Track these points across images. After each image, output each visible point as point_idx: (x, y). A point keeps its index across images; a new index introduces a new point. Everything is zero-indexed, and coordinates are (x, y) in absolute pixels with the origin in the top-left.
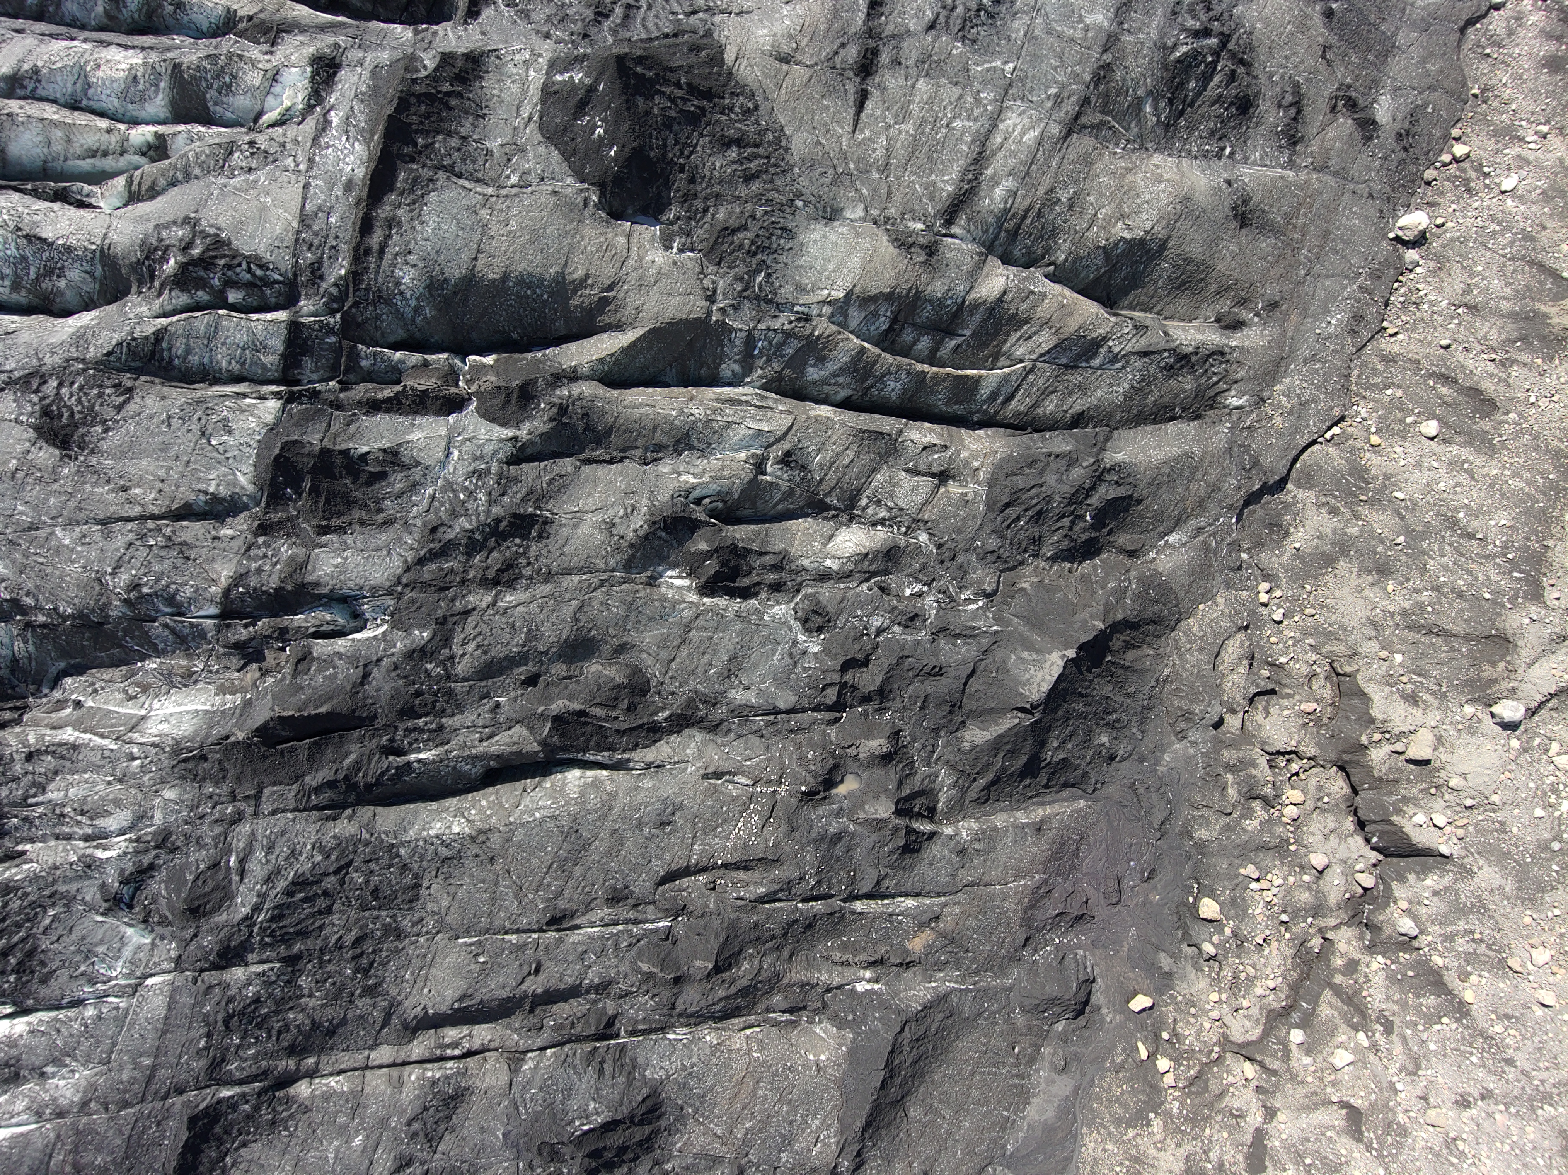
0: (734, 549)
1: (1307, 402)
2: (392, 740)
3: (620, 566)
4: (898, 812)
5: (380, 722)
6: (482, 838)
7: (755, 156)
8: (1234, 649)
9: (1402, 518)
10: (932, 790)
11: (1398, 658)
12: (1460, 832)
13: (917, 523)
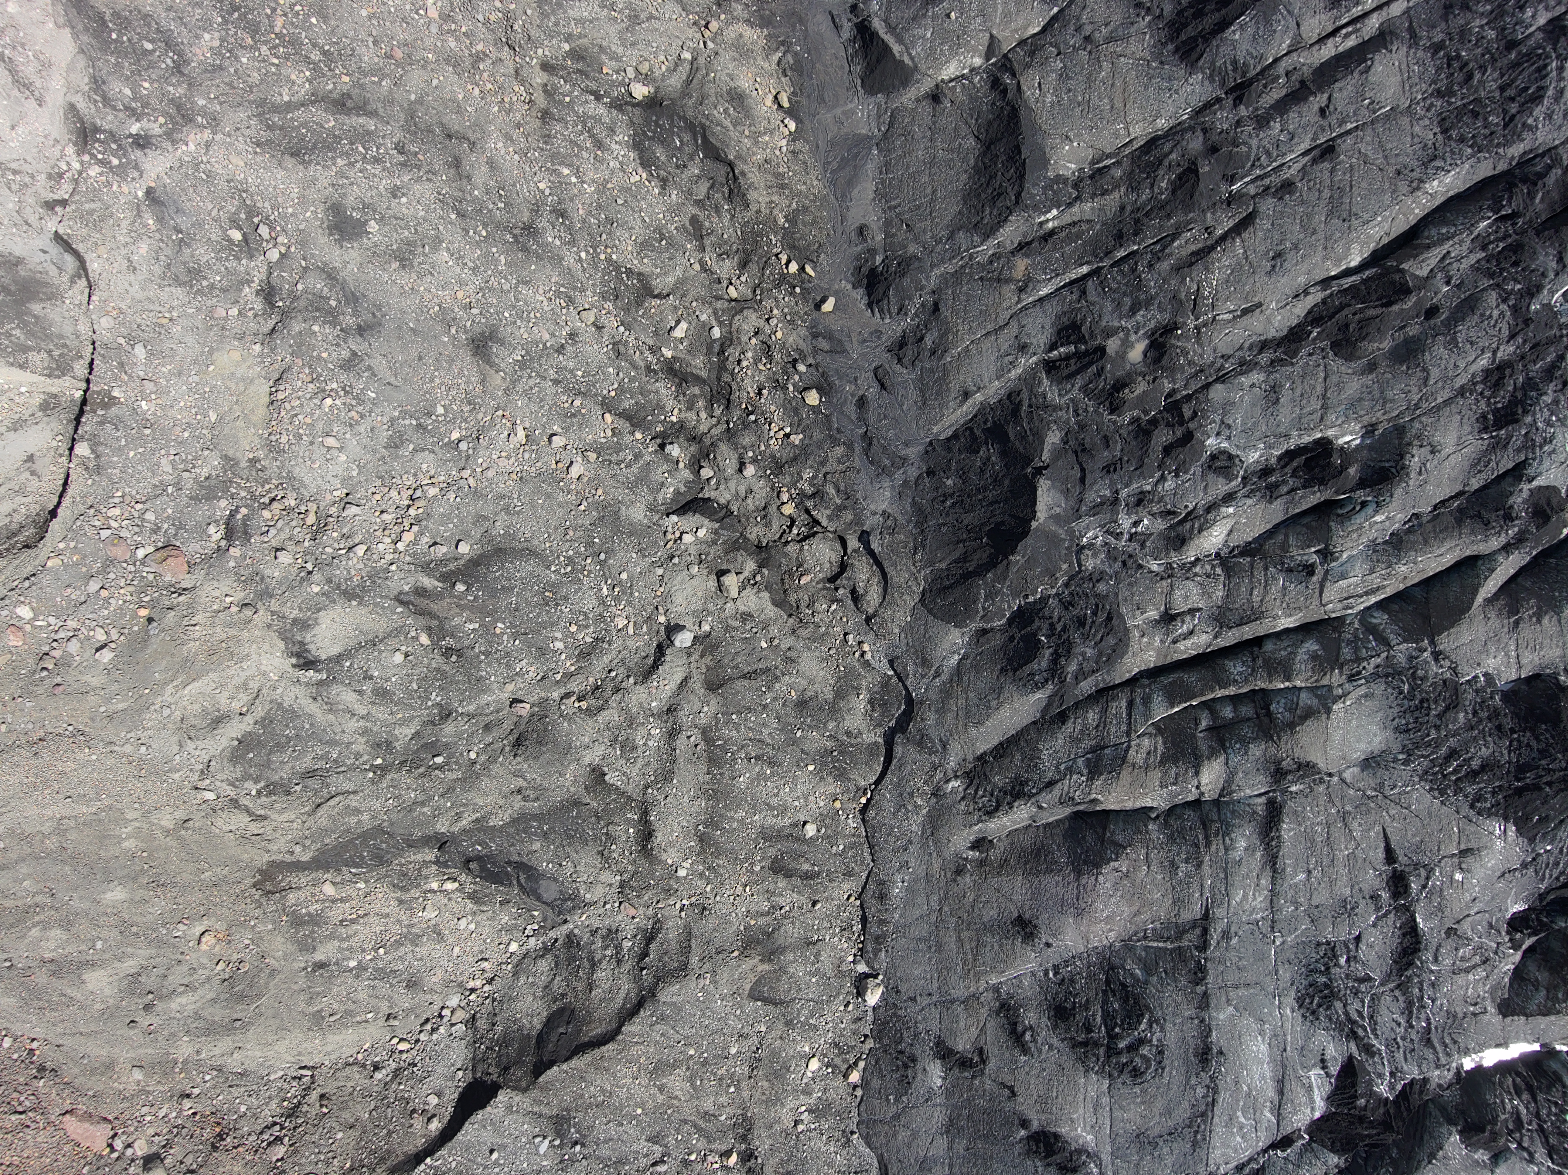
0: (1323, 482)
1: (899, 810)
2: (1514, 224)
3: (1408, 425)
4: (1102, 350)
5: (1531, 233)
6: (1415, 185)
7: (1455, 771)
8: (873, 598)
9: (803, 751)
10: (1059, 383)
11: (764, 645)
12: (669, 536)
13: (1169, 573)
